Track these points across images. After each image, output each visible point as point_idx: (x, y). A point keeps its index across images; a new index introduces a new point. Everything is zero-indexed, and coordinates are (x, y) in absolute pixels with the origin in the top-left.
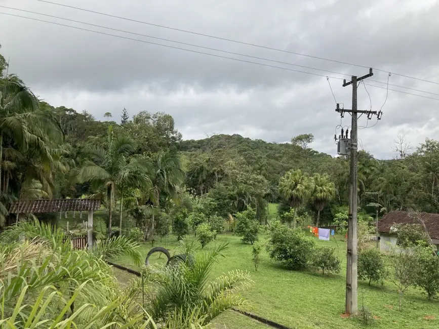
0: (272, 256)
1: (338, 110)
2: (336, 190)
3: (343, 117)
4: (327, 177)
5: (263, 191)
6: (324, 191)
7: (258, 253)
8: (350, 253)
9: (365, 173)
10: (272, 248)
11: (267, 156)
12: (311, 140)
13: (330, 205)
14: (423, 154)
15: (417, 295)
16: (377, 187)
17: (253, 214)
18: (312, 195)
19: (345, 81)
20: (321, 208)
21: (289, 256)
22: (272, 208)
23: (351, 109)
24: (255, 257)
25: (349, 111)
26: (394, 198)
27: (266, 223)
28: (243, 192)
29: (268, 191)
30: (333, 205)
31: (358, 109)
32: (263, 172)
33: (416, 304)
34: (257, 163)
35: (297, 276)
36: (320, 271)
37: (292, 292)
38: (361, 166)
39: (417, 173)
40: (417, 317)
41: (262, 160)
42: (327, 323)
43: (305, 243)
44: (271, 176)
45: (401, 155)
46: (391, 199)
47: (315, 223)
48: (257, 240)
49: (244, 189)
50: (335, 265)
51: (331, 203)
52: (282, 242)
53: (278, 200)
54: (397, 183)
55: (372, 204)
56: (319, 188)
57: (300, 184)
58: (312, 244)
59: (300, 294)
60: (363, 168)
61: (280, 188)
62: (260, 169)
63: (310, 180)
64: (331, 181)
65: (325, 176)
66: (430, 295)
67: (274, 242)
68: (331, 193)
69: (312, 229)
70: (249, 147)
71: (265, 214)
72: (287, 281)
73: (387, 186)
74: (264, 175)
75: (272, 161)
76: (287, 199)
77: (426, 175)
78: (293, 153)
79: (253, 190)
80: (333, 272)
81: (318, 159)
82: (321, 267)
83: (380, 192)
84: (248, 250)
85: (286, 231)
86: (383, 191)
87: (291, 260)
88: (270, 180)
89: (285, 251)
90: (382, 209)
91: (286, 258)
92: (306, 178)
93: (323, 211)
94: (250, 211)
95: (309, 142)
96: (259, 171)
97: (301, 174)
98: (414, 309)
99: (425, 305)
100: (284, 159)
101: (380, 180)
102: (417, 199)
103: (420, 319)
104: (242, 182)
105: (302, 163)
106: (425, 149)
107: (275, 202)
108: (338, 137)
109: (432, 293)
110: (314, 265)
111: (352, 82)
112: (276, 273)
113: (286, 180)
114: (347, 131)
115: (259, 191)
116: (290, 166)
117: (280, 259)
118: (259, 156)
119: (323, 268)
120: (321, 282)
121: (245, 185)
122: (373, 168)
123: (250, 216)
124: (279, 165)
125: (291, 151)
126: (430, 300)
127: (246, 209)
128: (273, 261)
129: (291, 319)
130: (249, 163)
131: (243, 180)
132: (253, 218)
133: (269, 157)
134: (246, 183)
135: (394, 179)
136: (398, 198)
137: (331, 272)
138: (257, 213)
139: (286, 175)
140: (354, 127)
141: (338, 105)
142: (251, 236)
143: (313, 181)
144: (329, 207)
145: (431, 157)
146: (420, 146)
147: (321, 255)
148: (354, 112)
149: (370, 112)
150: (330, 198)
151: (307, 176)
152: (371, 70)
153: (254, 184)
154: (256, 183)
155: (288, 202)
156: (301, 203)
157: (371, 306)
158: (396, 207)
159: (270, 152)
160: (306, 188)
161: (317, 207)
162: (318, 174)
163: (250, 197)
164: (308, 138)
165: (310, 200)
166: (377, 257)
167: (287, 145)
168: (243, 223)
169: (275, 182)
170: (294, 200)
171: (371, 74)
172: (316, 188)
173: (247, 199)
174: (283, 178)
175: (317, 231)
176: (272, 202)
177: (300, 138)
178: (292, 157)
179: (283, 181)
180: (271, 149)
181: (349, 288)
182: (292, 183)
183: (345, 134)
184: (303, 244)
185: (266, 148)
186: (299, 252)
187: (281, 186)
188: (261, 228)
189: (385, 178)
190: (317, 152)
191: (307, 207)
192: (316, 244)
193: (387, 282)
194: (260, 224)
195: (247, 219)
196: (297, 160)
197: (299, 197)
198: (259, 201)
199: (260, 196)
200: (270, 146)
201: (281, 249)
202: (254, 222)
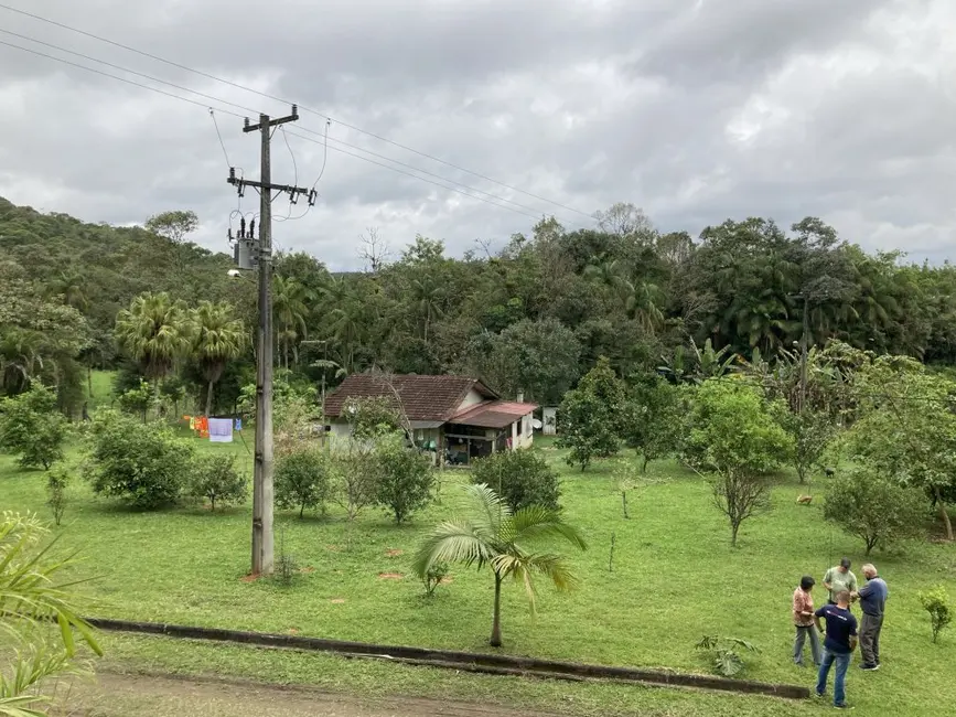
0: (99, 487)
1: (232, 180)
2: (247, 335)
3: (241, 195)
4: (228, 308)
5: (76, 343)
6: (222, 339)
7: (62, 485)
8: (259, 460)
9: (307, 300)
10: (99, 471)
11: (83, 257)
12: (191, 226)
13: (235, 369)
14: (411, 264)
15: (380, 521)
16: (329, 330)
17: (49, 401)
18: (195, 349)
19: (247, 121)
20: (214, 376)
21: (137, 483)
22: (101, 382)
23: (259, 181)
24: (55, 494)
25: (254, 184)
26: (361, 349)
27: (85, 416)
28: (19, 347)
29: (89, 343)
30: (242, 368)
31: (272, 182)
32: (73, 297)
33: (375, 534)
34: (56, 273)
35: (154, 521)
36: (207, 504)
37: (145, 555)
38: (299, 286)
39: (400, 301)
40: (375, 555)
41: (71, 267)
42: (216, 597)
43: (174, 453)
44: (96, 306)
45: (374, 266)
46: (357, 351)
47: (203, 410)
48: (61, 458)
49: (21, 340)
50: (236, 490)
51: (238, 365)
52: (121, 456)
53: (115, 362)
54: (367, 320)
55: (320, 363)
56: (210, 333)
57: (168, 324)
58: (188, 453)
59: (163, 556)
60: (302, 290)
61: (119, 336)
62: (65, 290)
63: (191, 315)
64: (236, 317)
65: (224, 306)
66: (398, 516)
67: (101, 456)
68: (236, 343)
69: (194, 423)
70: (34, 230)
71: (80, 397)
72: (133, 535)
73: (348, 327)
74: (78, 305)
75: (99, 270)
76: (136, 359)
77: (414, 304)
78: (149, 254)
79: (46, 340)
80: (232, 503)
81: (211, 266)
82: (209, 495)
83: (336, 338)
84: (37, 483)
85: (130, 430)
86: (342, 336)
87: (144, 491)
88: (93, 317)
89: (129, 474)
90: (339, 372)
91: (131, 488)
92: (181, 312)
93: (219, 382)
94: (41, 394)
95: (187, 230)
96: (61, 295)
97: (168, 301)
98: (372, 544)
99: (390, 533)
100: (130, 266)
101: (336, 314)
102: (400, 349)
103: (378, 558)
104: (15, 323)
105: (172, 277)
106: (415, 256)
107: (108, 368)
108: (234, 234)
109: (403, 512)
110: (193, 494)
111: (260, 126)
112: (105, 522)
113: (134, 317)
114: (253, 222)
115: (63, 344)
116: (145, 283)
117: (118, 491)
118: (62, 255)
119: (212, 497)
120: (206, 527)
121: (26, 331)
122: (322, 290)
123: (40, 405)
124: (118, 281)
125: (145, 249)
126: (399, 524)
127: (28, 387)
128: (102, 499)
129: (140, 605)
130: (33, 274)
131: (16, 316)
132: (47, 409)
133: (89, 259)
134: (24, 325)
135: (360, 312)
136: (369, 350)
137: (228, 503)
138: (60, 396)
139: (133, 305)
140: (266, 216)
141: (232, 170)
142: (43, 450)
143: (197, 318)
144: (234, 374)
145: (426, 271)
146: (407, 250)
147: (208, 472)
148: (266, 186)
149: (294, 190)
150: (235, 354)
151: (183, 307)
152: (294, 108)
153: (51, 328)
154: (56, 325)
155: (139, 367)
156: (169, 367)
157: (300, 552)
158: (364, 366)
159: (93, 246)
160: (182, 333)
161: (207, 375)
162: (208, 302)
163: (39, 359)
164: (184, 219)
165: (190, 360)
166: (315, 463)
167: (135, 234)
168: (22, 422)
169: (106, 321)
170: (152, 363)
171: (294, 117)
172: (203, 332)
173: (30, 365)
174: (127, 313)
175: (205, 426)
176: (100, 368)
177: (166, 220)
178: (148, 263)
179: (127, 318)
180: (95, 238)
181: (258, 527)
182: (149, 322)
183: (247, 229)
184: (169, 455)
185: (81, 234)
186: (160, 472)
187: (121, 329)
188: (69, 428)
189: (345, 310)
190: (207, 252)
191: (184, 377)
192: (198, 452)
193: (331, 507)
194: (70, 422)
195: (32, 413)
196: (159, 269)
197: (165, 353)
198: (64, 367)
199: (68, 355)
200: (94, 231)
201: (119, 472)
202: (51, 418)
